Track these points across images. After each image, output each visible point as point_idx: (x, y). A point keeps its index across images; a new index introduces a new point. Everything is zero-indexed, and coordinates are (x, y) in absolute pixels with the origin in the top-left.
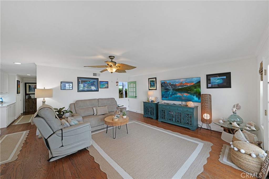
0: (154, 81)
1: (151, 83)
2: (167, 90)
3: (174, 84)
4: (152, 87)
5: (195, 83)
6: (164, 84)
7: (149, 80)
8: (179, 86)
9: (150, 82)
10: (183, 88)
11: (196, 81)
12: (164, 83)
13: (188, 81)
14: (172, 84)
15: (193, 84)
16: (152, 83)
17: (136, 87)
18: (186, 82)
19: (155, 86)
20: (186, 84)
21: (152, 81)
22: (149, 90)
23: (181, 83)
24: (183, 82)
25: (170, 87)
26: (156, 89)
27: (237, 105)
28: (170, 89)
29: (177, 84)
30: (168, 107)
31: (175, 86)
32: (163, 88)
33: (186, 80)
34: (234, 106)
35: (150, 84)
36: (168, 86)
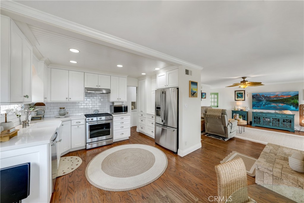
0: (242, 93)
2: (260, 101)
3: (268, 96)
4: (239, 98)
5: (292, 96)
6: (256, 96)
7: (236, 92)
8: (274, 98)
9: (237, 94)
10: (279, 100)
11: (293, 94)
12: (257, 95)
13: (284, 94)
14: (266, 96)
15: (290, 97)
16: (240, 95)
17: (218, 98)
18: (282, 95)
19: (243, 97)
20: (282, 96)
21: (239, 93)
22: (235, 100)
24: (278, 94)
25: (263, 99)
26: (244, 100)
29: (271, 96)
30: (264, 115)
31: (269, 97)
32: (255, 99)
33: (282, 93)
35: (237, 95)
36: (261, 97)
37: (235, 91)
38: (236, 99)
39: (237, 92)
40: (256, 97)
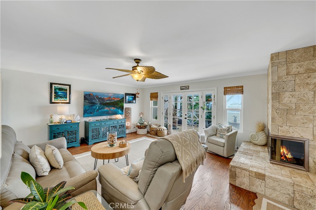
0: (66, 90)
1: (58, 91)
2: (94, 104)
3: (102, 97)
4: (59, 99)
5: (120, 98)
6: (88, 96)
7: (53, 86)
8: (107, 100)
9: (55, 89)
10: (111, 103)
11: (121, 97)
12: (90, 95)
13: (116, 96)
14: (100, 97)
15: (119, 99)
18: (114, 97)
19: (66, 97)
20: (114, 99)
21: (60, 89)
22: (52, 103)
23: (110, 97)
24: (111, 96)
25: (96, 101)
26: (69, 103)
27: (142, 113)
28: (97, 103)
29: (105, 98)
31: (103, 99)
32: (87, 101)
33: (114, 95)
34: (140, 114)
35: (55, 93)
36: (94, 99)
37: (51, 84)
38: (53, 101)
39: (56, 86)
40: (89, 98)
